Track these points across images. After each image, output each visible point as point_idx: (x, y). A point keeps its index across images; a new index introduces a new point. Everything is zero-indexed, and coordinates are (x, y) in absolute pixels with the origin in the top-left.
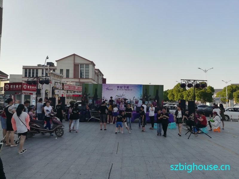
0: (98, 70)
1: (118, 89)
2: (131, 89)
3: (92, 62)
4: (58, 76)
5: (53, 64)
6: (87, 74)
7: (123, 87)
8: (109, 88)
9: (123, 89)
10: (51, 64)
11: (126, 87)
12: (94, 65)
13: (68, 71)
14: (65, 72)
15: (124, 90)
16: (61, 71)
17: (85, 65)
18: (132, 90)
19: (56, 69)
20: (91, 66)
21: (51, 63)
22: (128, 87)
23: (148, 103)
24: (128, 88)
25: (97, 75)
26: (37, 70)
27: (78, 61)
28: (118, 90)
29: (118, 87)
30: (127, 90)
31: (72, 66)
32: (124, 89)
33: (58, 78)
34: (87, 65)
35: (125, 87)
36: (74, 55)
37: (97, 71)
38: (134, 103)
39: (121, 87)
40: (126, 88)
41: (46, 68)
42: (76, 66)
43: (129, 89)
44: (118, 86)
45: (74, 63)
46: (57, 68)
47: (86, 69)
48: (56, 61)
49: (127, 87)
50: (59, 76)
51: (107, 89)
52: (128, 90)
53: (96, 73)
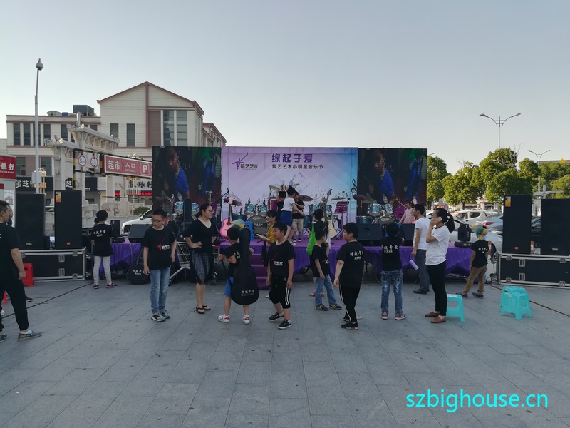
0: (212, 126)
1: (277, 163)
2: (318, 164)
3: (195, 104)
4: (103, 141)
5: (91, 110)
6: (182, 136)
7: (292, 156)
8: (245, 162)
9: (293, 162)
10: (85, 111)
11: (303, 157)
12: (200, 112)
13: (131, 128)
14: (123, 131)
15: (295, 166)
16: (114, 127)
17: (175, 112)
18: (321, 166)
19: (100, 123)
20: (191, 115)
21: (86, 106)
22: (308, 158)
23: (383, 209)
24: (309, 161)
25: (209, 140)
26: (47, 126)
27: (158, 101)
28: (274, 166)
29: (276, 157)
30: (305, 167)
31: (143, 113)
32: (297, 164)
33: (102, 145)
34: (182, 112)
35: (299, 158)
36: (147, 86)
37: (207, 130)
38: (333, 210)
39: (286, 158)
40: (302, 162)
41: (72, 120)
42: (151, 114)
43: (313, 163)
44: (275, 152)
45: (147, 106)
46: (102, 121)
47: (180, 123)
48: (99, 102)
49: (305, 157)
50: (105, 140)
51: (238, 164)
52: (311, 167)
53: (205, 134)
